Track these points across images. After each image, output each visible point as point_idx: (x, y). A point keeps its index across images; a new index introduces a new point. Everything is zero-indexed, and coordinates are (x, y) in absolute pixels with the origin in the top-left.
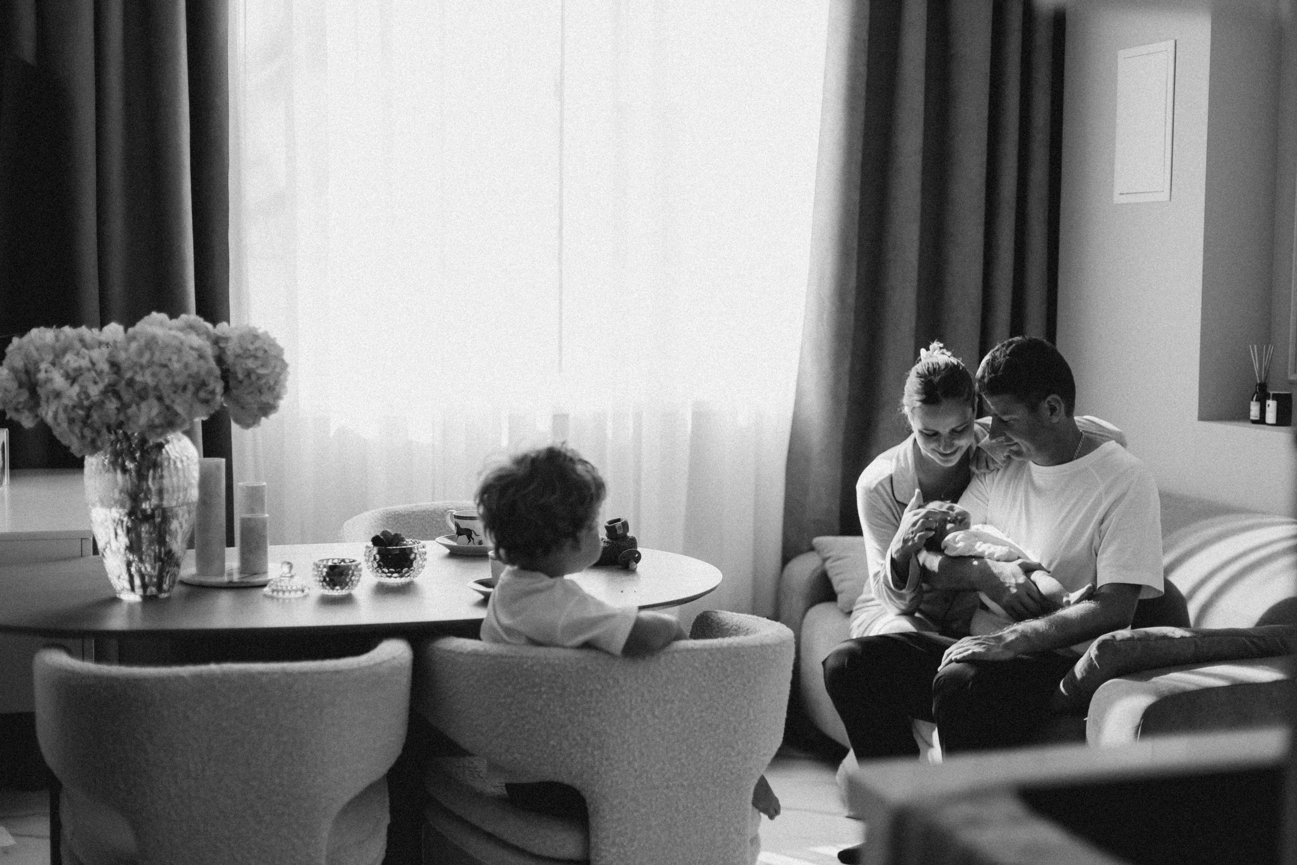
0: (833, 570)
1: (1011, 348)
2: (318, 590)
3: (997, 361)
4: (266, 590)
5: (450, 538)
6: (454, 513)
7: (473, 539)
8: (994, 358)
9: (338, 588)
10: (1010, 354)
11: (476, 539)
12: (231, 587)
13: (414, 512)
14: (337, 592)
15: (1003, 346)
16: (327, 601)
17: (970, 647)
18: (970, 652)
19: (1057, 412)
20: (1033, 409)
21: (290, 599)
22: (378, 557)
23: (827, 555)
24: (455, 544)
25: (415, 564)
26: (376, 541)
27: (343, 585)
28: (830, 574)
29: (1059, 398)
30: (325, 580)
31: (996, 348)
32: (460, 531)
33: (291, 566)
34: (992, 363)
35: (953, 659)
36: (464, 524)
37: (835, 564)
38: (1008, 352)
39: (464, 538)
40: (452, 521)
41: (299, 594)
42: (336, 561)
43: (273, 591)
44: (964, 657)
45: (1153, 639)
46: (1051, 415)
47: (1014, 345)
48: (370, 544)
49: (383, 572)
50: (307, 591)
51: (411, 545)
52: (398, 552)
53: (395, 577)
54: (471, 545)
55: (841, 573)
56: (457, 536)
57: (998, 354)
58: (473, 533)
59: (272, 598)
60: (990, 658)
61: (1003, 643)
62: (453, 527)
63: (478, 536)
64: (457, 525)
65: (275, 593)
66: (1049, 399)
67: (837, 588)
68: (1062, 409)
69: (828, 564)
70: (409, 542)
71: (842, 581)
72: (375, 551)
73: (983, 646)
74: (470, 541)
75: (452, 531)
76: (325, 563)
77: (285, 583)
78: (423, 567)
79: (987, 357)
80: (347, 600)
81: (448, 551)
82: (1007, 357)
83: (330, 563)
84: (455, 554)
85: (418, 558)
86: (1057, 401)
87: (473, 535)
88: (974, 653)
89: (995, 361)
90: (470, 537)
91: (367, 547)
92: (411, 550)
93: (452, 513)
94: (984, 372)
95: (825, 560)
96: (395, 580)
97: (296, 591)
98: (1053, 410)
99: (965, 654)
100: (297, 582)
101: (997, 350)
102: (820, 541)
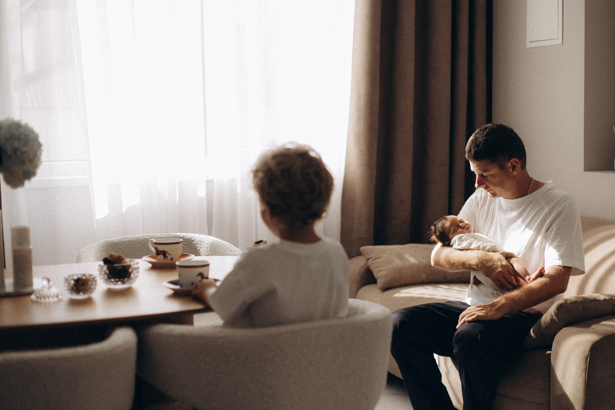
0: (373, 265)
1: (486, 131)
2: (68, 296)
3: (478, 140)
4: (33, 297)
5: (152, 257)
6: (154, 241)
7: (167, 257)
8: (476, 138)
9: (81, 294)
10: (486, 135)
11: (169, 257)
12: (9, 296)
13: (124, 242)
14: (81, 297)
15: (481, 130)
16: (74, 303)
17: (475, 312)
18: (476, 316)
19: (517, 168)
20: (502, 167)
21: (49, 303)
22: (107, 271)
23: (370, 257)
24: (155, 261)
25: (132, 275)
26: (106, 261)
27: (85, 291)
28: (372, 268)
29: (517, 160)
30: (72, 288)
31: (476, 131)
32: (158, 253)
33: (49, 280)
34: (475, 142)
35: (466, 320)
36: (161, 248)
37: (374, 262)
38: (484, 134)
39: (161, 257)
40: (153, 246)
41: (55, 299)
42: (79, 276)
43: (37, 298)
44: (473, 319)
45: (588, 301)
46: (513, 170)
47: (488, 129)
48: (102, 263)
49: (111, 282)
50: (60, 297)
51: (129, 262)
52: (120, 268)
53: (119, 285)
54: (166, 261)
55: (379, 267)
56: (156, 255)
57: (478, 135)
58: (167, 253)
59: (36, 302)
60: (488, 318)
61: (494, 309)
62: (153, 250)
63: (170, 255)
64: (156, 249)
65: (39, 300)
66: (511, 161)
67: (376, 276)
68: (518, 167)
69: (370, 262)
70: (127, 261)
71: (379, 272)
72: (105, 268)
73: (484, 311)
74: (165, 258)
75: (153, 253)
76: (72, 277)
77: (46, 292)
78: (137, 277)
79: (472, 138)
80: (88, 302)
81: (150, 265)
82: (484, 138)
83: (75, 278)
84: (155, 267)
85: (134, 272)
86: (516, 162)
87: (167, 255)
88: (478, 316)
89: (477, 140)
90: (165, 256)
91: (100, 266)
92: (129, 266)
93: (152, 241)
94: (470, 147)
95: (368, 260)
96: (119, 286)
97: (53, 297)
98: (514, 167)
99: (473, 317)
100: (54, 290)
101: (478, 133)
102: (365, 249)
